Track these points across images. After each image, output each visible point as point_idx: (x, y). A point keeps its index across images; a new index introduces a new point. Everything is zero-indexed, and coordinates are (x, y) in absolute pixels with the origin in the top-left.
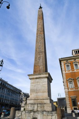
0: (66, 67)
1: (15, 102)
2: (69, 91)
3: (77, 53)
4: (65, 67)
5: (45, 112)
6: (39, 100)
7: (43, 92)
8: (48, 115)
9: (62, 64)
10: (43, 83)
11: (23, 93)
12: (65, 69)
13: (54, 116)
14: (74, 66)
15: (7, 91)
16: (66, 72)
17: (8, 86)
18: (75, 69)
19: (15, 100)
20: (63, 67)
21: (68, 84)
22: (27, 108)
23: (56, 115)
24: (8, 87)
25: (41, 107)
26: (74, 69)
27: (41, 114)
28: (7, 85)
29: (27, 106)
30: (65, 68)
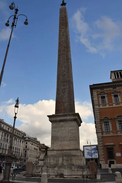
0: (100, 99)
1: (15, 152)
2: (104, 136)
3: (118, 77)
4: (98, 98)
5: (73, 167)
6: (64, 151)
7: (70, 140)
8: (77, 170)
9: (95, 94)
10: (70, 128)
11: (29, 138)
12: (99, 103)
13: (86, 171)
14: (113, 97)
15: (4, 134)
16: (99, 106)
17: (5, 126)
18: (114, 102)
19: (16, 149)
20: (95, 99)
21: (103, 125)
22: (49, 161)
23: (88, 170)
24: (4, 128)
25: (68, 161)
26: (112, 102)
27: (69, 169)
28: (2, 125)
29: (49, 158)
30: (98, 100)
